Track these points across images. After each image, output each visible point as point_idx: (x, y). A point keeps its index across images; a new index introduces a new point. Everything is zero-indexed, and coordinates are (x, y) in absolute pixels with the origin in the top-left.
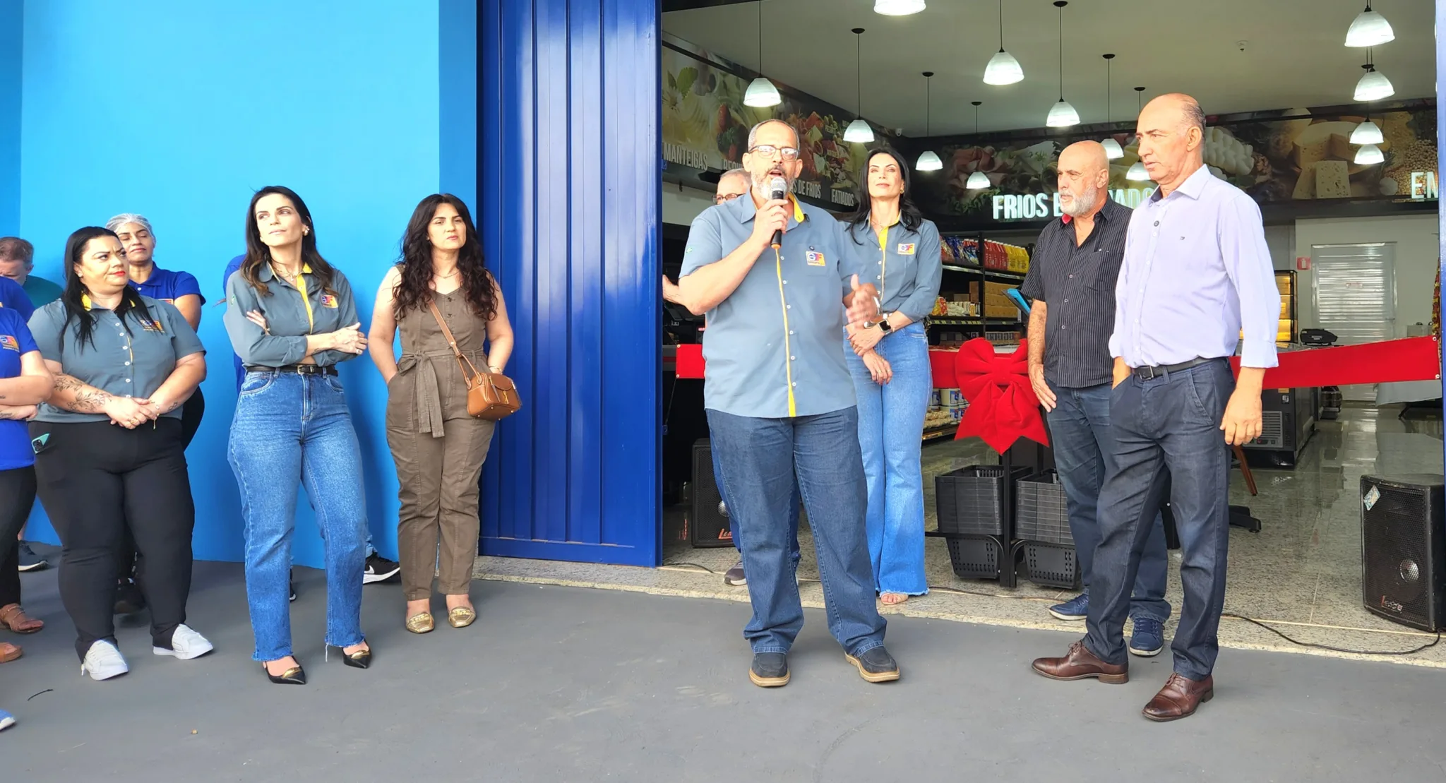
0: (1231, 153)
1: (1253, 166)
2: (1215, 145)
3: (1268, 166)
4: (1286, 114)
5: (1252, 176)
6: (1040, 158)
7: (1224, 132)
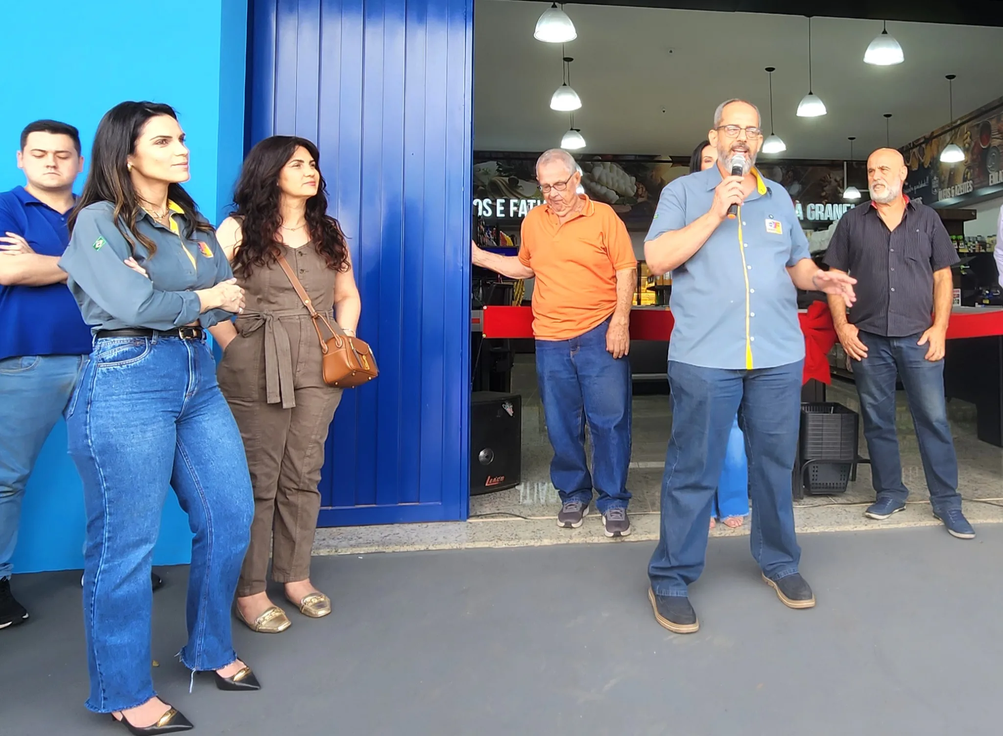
0: (622, 181)
1: (635, 191)
2: (611, 175)
3: (645, 192)
4: (656, 159)
5: (635, 198)
6: (486, 173)
7: (617, 166)
